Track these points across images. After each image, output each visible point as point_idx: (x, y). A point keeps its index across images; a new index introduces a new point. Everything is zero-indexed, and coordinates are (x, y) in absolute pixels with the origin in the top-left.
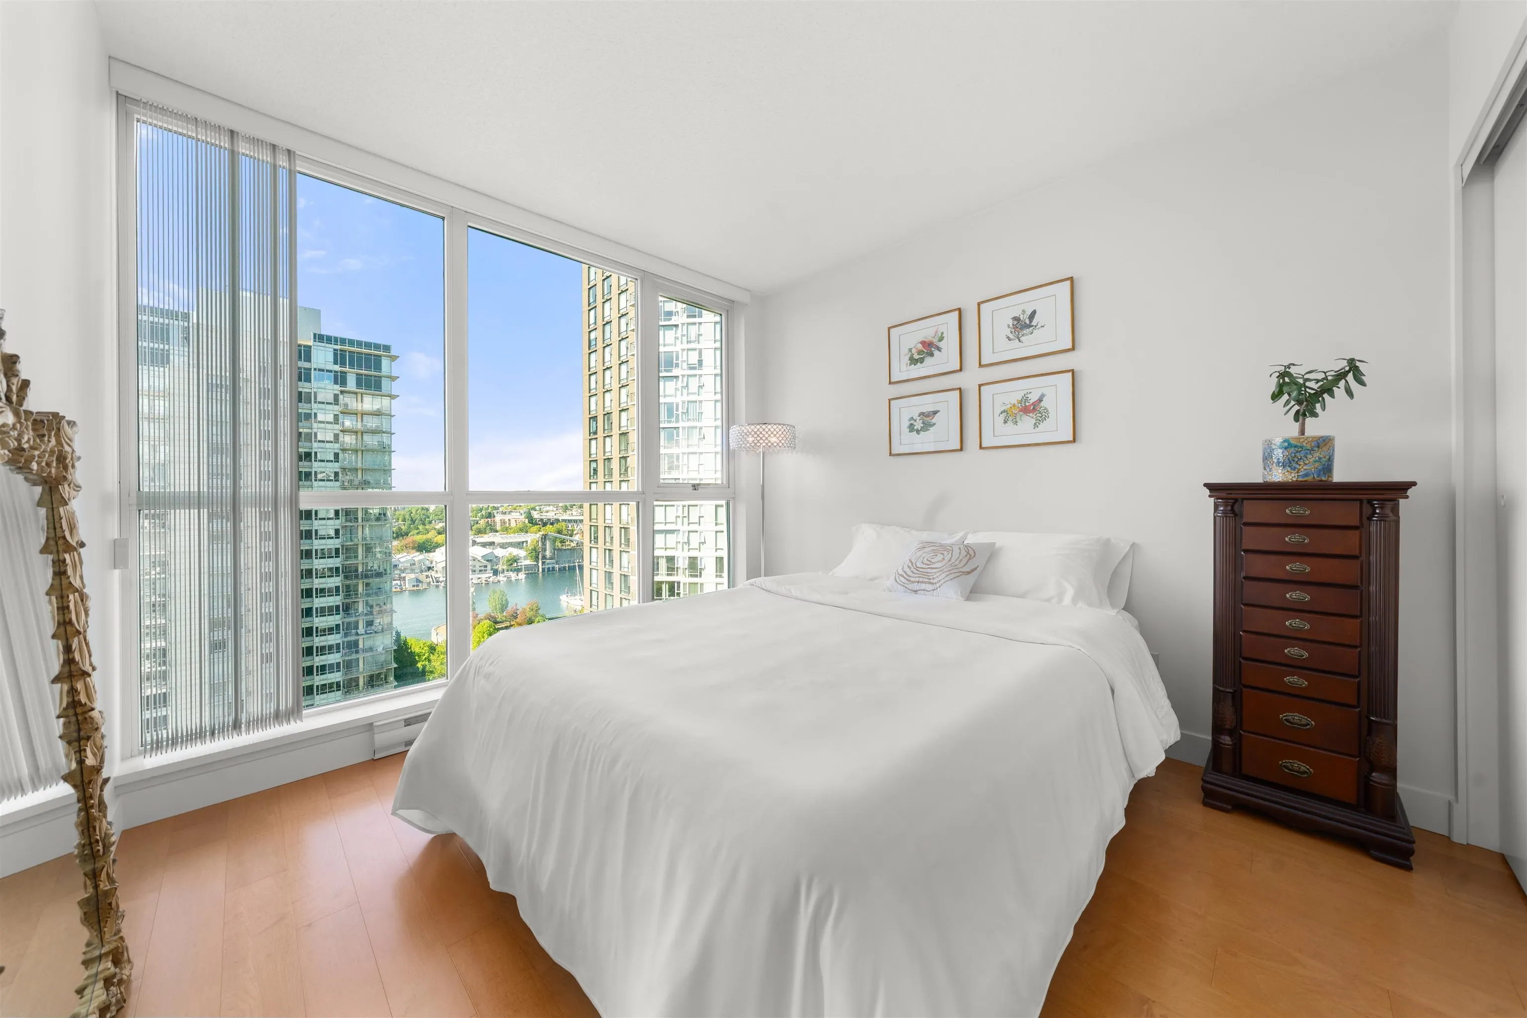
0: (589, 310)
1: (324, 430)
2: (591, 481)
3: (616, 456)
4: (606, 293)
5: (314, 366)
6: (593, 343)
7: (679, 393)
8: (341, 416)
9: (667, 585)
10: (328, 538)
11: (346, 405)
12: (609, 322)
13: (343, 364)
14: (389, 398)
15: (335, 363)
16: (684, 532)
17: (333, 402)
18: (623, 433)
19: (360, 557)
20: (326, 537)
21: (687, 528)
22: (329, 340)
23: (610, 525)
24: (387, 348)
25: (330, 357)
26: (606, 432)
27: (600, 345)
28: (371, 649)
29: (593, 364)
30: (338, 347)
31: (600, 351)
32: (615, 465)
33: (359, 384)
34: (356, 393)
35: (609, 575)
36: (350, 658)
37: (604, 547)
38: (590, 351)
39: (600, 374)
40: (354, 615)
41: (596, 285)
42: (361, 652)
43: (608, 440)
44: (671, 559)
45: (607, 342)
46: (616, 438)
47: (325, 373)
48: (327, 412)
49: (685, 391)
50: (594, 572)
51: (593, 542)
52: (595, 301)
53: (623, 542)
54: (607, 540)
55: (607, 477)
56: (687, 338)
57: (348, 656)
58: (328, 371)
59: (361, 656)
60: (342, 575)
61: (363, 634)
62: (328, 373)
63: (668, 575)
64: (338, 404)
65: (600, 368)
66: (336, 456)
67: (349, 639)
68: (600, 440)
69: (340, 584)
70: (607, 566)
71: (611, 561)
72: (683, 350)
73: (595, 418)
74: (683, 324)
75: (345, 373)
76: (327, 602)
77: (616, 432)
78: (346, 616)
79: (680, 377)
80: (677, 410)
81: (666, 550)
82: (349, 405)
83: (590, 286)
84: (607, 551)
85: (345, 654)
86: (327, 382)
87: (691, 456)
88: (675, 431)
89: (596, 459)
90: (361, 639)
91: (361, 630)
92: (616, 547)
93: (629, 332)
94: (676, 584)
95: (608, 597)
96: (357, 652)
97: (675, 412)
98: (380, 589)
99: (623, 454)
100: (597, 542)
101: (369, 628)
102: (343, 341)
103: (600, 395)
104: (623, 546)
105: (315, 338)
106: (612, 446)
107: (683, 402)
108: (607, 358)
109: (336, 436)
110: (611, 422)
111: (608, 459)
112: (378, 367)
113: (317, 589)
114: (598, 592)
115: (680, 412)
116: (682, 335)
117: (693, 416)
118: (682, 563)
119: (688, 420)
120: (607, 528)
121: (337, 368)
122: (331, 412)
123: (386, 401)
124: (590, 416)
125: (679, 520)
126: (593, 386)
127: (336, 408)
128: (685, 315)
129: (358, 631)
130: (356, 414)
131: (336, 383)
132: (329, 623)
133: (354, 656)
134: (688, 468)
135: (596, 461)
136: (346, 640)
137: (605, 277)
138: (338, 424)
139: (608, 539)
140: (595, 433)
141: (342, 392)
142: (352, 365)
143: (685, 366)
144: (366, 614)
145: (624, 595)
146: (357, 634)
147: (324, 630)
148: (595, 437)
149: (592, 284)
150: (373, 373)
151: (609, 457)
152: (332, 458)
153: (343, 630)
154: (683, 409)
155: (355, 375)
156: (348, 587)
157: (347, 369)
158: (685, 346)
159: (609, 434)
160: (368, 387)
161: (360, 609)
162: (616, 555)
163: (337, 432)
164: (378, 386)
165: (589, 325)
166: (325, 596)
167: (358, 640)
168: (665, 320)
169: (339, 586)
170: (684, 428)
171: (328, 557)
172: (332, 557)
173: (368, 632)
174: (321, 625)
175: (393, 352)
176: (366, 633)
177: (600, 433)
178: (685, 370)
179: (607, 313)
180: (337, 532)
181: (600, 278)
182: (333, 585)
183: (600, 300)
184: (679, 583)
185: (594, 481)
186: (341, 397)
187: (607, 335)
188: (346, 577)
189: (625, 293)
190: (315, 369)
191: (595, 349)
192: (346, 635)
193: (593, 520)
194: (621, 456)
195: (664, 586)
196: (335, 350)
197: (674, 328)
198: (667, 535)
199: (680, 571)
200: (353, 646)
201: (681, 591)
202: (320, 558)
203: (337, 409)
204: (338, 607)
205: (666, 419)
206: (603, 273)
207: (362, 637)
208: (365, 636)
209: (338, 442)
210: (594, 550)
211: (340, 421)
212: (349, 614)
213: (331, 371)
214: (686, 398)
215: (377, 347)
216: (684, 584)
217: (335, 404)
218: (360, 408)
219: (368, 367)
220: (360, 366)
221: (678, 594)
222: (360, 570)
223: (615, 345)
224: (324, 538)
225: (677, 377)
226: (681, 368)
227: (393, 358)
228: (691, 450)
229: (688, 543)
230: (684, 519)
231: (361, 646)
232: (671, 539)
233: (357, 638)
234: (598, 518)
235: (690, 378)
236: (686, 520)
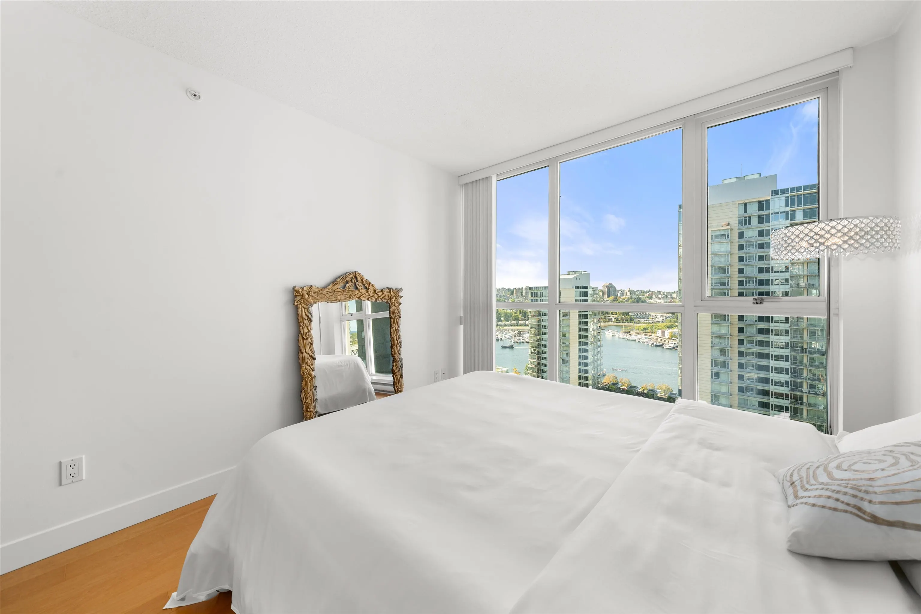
5: (772, 211)
10: (780, 323)
15: (787, 206)
19: (805, 338)
20: (779, 321)
22: (782, 192)
25: (783, 202)
28: (813, 405)
33: (805, 216)
58: (781, 213)
62: (781, 214)
67: (795, 393)
69: (789, 354)
76: (779, 365)
78: (793, 376)
86: (780, 220)
91: (805, 389)
105: (772, 193)
121: (788, 209)
129: (802, 389)
131: (787, 219)
133: (799, 406)
136: (793, 393)
144: (809, 379)
146: (802, 391)
152: (784, 270)
156: (795, 358)
157: (796, 208)
161: (805, 375)
176: (809, 393)
190: (772, 214)
192: (793, 390)
213: (783, 212)
224: (778, 322)
231: (805, 400)
233: (802, 394)
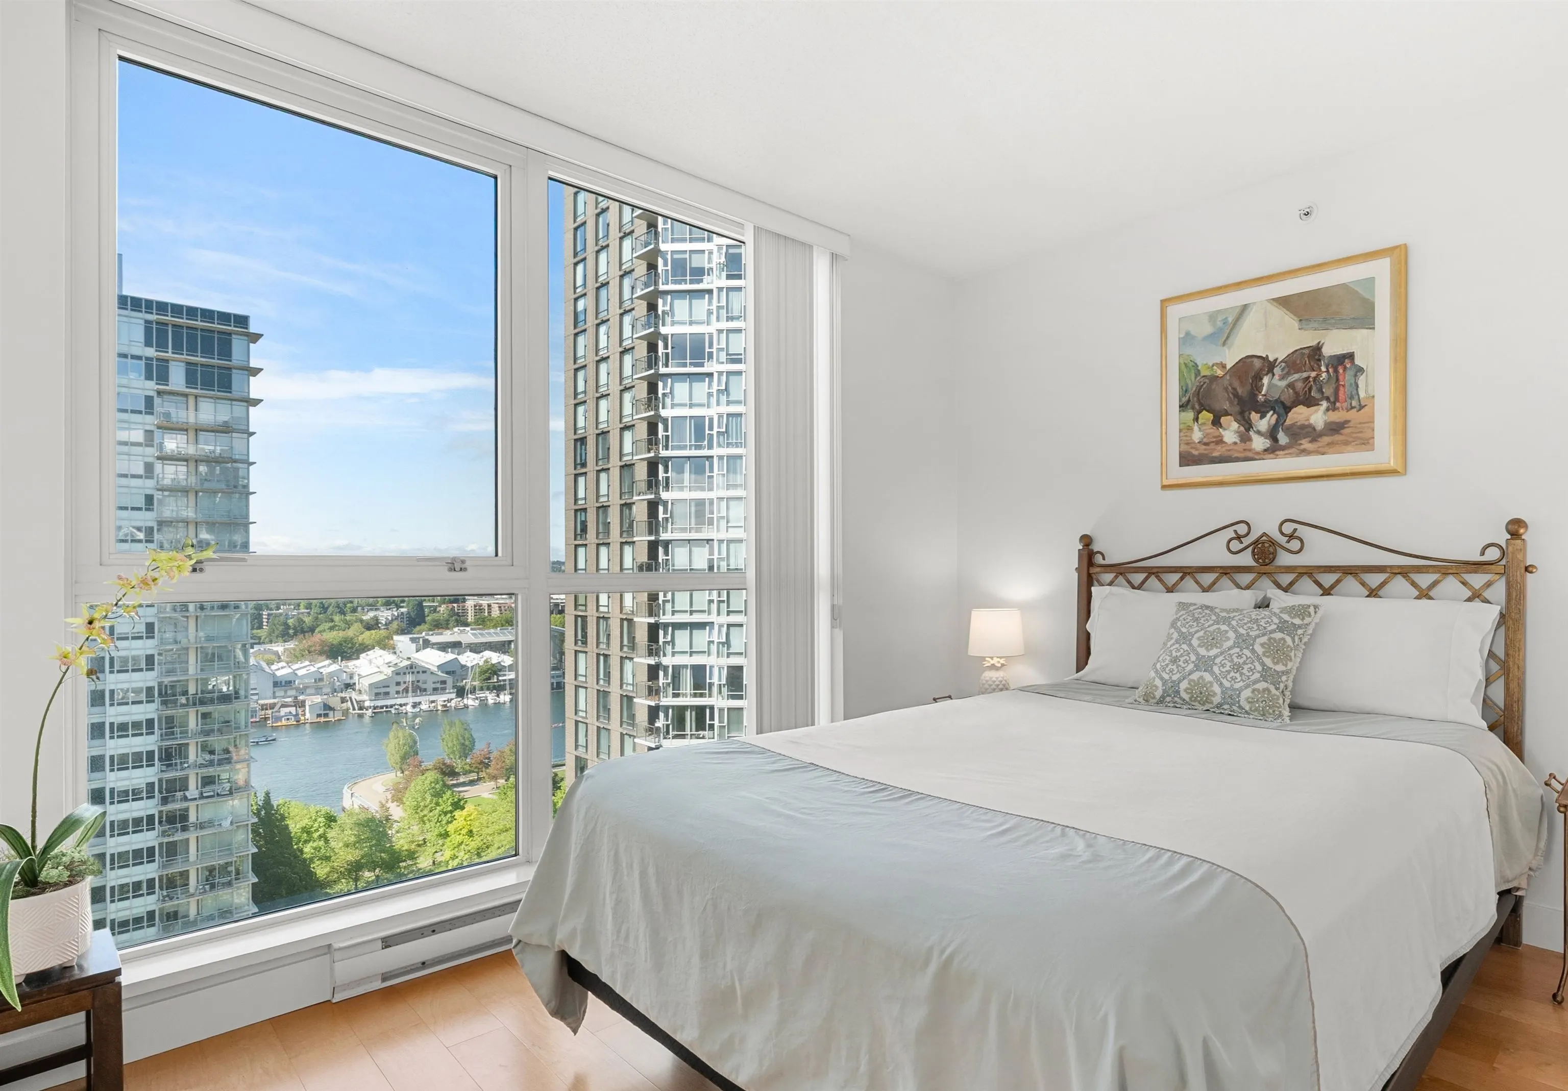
0: (576, 264)
1: (126, 457)
2: (577, 542)
3: (615, 502)
4: (601, 236)
6: (581, 317)
7: (714, 400)
8: (157, 434)
9: (694, 713)
11: (167, 415)
12: (605, 284)
13: (162, 345)
14: (245, 404)
16: (721, 626)
17: (143, 409)
18: (626, 465)
21: (724, 619)
23: (606, 616)
24: (242, 321)
26: (600, 463)
27: (591, 321)
29: (580, 352)
30: (153, 317)
31: (591, 331)
32: (614, 517)
34: (186, 395)
35: (603, 695)
36: (171, 839)
37: (596, 651)
38: (577, 331)
39: (591, 368)
40: (179, 767)
41: (585, 222)
42: (192, 829)
43: (603, 476)
44: (699, 672)
45: (603, 316)
46: (615, 473)
47: (129, 360)
48: (133, 426)
49: (724, 398)
50: (582, 692)
51: (580, 643)
52: (585, 249)
53: (625, 642)
54: (601, 640)
55: (601, 536)
56: (727, 313)
57: (169, 836)
59: (192, 836)
60: (157, 700)
61: (195, 799)
63: (695, 695)
64: (152, 414)
65: (592, 358)
66: (149, 499)
68: (592, 476)
70: (601, 682)
71: (608, 675)
72: (720, 331)
73: (582, 441)
74: (720, 289)
75: (167, 361)
77: (615, 462)
79: (716, 376)
80: (711, 428)
81: (691, 656)
82: (173, 415)
83: (576, 225)
84: (602, 658)
85: (164, 832)
87: (732, 504)
88: (707, 463)
89: (584, 507)
90: (192, 806)
92: (615, 652)
93: (635, 301)
94: (708, 711)
95: (603, 732)
96: (185, 829)
97: (707, 432)
98: (228, 722)
99: (626, 499)
100: (585, 643)
101: (207, 788)
102: (162, 307)
103: (591, 404)
104: (625, 649)
106: (609, 486)
107: (720, 416)
108: (603, 343)
109: (149, 468)
110: (607, 446)
111: (603, 506)
112: (226, 352)
113: (112, 724)
114: (586, 723)
115: (714, 432)
116: (719, 308)
117: (737, 439)
118: (717, 678)
119: (728, 445)
120: (601, 621)
122: (140, 426)
123: (239, 409)
124: (576, 437)
125: (714, 607)
126: (581, 388)
127: (149, 419)
128: (724, 274)
130: (187, 430)
132: (135, 782)
134: (728, 522)
135: (585, 510)
137: (599, 210)
138: (152, 446)
139: (603, 639)
140: (584, 465)
141: (160, 393)
142: (177, 348)
143: (723, 356)
145: (626, 729)
147: (126, 793)
148: (584, 470)
149: (580, 220)
150: (215, 362)
151: (605, 504)
153: (160, 792)
154: (719, 427)
155: (183, 364)
158: (725, 325)
159: (605, 467)
160: (208, 384)
162: (615, 662)
163: (150, 460)
164: (226, 385)
165: (575, 288)
166: (127, 736)
167: (187, 810)
168: (692, 282)
169: (153, 719)
170: (721, 458)
171: (133, 671)
172: (141, 670)
173: (205, 795)
174: (119, 784)
175: (253, 328)
177: (591, 466)
178: (723, 363)
179: (602, 269)
180: (150, 627)
181: (592, 211)
182: (142, 718)
183: (591, 247)
184: (712, 708)
185: (581, 542)
186: (157, 401)
187: (603, 306)
188: (164, 703)
189: (630, 237)
191: (583, 328)
193: (580, 608)
194: (623, 502)
195: (688, 714)
196: (147, 322)
197: (707, 296)
198: (695, 632)
199: (715, 689)
200: (178, 820)
201: (716, 722)
202: (118, 672)
203: (150, 421)
204: (150, 754)
205: (693, 443)
206: (597, 203)
207: (196, 803)
208: (200, 802)
209: (152, 478)
210: (582, 657)
211: (157, 441)
212: (171, 765)
214: (725, 409)
215: (225, 317)
216: (721, 710)
217: (146, 413)
218: (192, 420)
219: (208, 351)
220: (192, 350)
221: (712, 727)
222: (192, 690)
223: (614, 321)
225: (710, 375)
226: (718, 360)
227: (255, 338)
228: (732, 493)
229: (727, 643)
230: (721, 604)
232: (701, 638)
234: (588, 604)
235: (731, 378)
236: (724, 606)
